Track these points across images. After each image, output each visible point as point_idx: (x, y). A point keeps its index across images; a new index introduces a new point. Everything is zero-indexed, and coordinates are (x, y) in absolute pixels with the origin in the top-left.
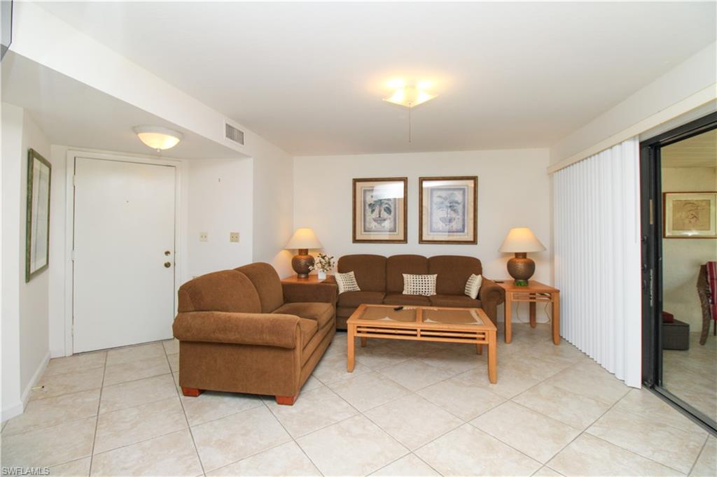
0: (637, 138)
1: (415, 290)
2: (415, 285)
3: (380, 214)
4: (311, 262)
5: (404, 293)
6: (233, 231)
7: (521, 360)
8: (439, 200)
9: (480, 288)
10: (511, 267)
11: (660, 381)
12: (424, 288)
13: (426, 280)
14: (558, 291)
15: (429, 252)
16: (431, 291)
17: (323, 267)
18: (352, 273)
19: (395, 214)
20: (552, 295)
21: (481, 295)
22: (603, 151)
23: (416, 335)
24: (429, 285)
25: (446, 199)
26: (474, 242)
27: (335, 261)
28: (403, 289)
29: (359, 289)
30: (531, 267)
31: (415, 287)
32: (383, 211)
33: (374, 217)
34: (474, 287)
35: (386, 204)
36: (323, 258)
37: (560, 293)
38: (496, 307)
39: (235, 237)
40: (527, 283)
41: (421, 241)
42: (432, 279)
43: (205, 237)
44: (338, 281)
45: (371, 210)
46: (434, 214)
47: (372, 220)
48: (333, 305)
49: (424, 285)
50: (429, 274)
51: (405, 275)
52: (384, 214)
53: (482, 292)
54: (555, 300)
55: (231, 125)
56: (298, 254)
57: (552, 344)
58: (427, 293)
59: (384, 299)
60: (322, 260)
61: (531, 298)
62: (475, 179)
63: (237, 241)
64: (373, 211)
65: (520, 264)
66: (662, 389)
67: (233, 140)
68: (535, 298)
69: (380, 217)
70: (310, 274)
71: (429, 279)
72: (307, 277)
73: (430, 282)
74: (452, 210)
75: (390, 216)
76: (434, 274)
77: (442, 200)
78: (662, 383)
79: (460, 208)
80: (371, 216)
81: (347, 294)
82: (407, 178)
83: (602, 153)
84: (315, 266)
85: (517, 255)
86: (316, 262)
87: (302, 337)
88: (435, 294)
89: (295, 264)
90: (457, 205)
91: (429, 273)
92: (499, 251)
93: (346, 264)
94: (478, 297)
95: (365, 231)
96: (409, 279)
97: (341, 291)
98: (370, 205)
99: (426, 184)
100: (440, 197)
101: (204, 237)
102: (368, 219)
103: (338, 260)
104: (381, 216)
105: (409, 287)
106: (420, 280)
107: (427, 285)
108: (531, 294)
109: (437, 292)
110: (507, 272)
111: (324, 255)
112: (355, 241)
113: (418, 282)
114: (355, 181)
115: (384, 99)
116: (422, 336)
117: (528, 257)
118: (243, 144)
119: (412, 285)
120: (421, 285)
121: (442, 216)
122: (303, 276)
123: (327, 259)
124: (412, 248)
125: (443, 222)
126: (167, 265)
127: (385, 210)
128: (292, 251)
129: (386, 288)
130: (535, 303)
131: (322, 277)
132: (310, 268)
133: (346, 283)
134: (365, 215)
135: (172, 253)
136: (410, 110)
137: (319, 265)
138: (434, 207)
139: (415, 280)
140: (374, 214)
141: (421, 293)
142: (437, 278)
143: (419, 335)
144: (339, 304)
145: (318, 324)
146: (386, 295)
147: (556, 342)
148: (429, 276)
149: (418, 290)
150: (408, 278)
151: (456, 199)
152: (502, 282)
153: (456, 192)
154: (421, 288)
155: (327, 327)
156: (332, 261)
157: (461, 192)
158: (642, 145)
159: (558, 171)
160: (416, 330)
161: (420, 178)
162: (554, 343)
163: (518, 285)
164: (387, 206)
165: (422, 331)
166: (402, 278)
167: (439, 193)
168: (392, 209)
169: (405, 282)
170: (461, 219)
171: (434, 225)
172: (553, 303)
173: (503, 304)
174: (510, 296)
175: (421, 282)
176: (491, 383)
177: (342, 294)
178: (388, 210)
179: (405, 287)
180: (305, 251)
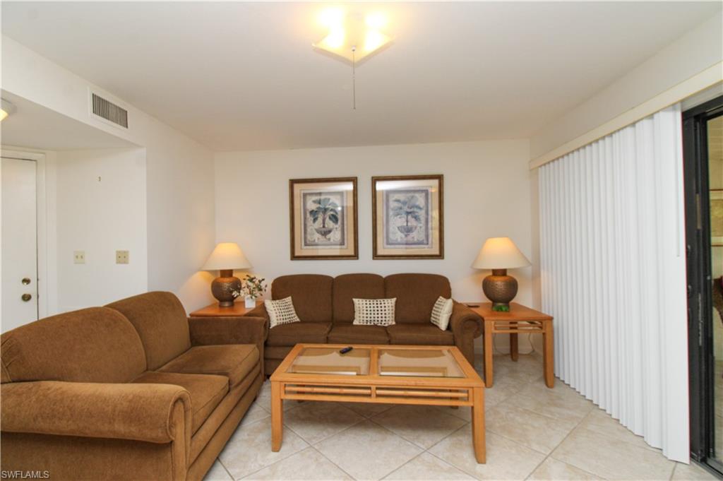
0: (679, 106)
1: (369, 319)
2: (369, 312)
3: (324, 223)
4: (237, 286)
5: (356, 322)
6: (119, 250)
7: (511, 415)
8: (396, 204)
9: (451, 315)
10: (487, 287)
11: (711, 451)
12: (380, 315)
13: (383, 305)
14: (551, 319)
15: (385, 269)
16: (390, 320)
17: (251, 293)
18: (289, 299)
19: (343, 224)
20: (543, 323)
21: (453, 326)
22: (619, 130)
23: (369, 395)
24: (387, 312)
25: (404, 203)
26: (440, 256)
27: (268, 284)
28: (354, 318)
29: (298, 320)
30: (513, 287)
31: (369, 315)
32: (327, 219)
33: (316, 227)
34: (442, 314)
35: (332, 210)
36: (251, 280)
37: (555, 322)
38: (473, 341)
39: (122, 257)
40: (508, 306)
41: (376, 256)
42: (390, 303)
43: (82, 257)
44: (268, 311)
45: (312, 219)
46: (391, 223)
47: (315, 232)
48: (258, 347)
49: (380, 312)
50: (386, 298)
51: (356, 300)
52: (330, 224)
53: (454, 321)
54: (548, 330)
55: (100, 96)
56: (219, 276)
57: (545, 386)
58: (383, 323)
59: (329, 332)
60: (250, 284)
61: (511, 328)
62: (440, 178)
63: (126, 262)
64: (315, 220)
65: (499, 283)
66: (715, 461)
67: (108, 118)
68: (516, 328)
69: (324, 227)
70: (235, 301)
71: (386, 305)
72: (232, 305)
73: (387, 309)
74: (413, 217)
75: (337, 226)
76: (393, 297)
77: (400, 205)
78: (714, 452)
79: (422, 214)
80: (314, 226)
81: (281, 327)
82: (356, 178)
83: (617, 134)
84: (241, 291)
85: (496, 273)
86: (243, 286)
87: (190, 419)
88: (394, 323)
89: (216, 289)
90: (418, 210)
91: (385, 296)
92: (471, 267)
93: (282, 287)
94: (449, 328)
95: (306, 245)
96: (361, 306)
97: (274, 324)
98: (312, 212)
99: (381, 186)
100: (398, 201)
101: (79, 257)
102: (309, 230)
103: (271, 282)
104: (326, 226)
105: (361, 315)
106: (375, 305)
107: (383, 312)
108: (511, 323)
109: (396, 320)
110: (483, 294)
111: (252, 276)
112: (294, 257)
113: (372, 309)
114: (293, 182)
115: (313, 45)
116: (378, 396)
117: (508, 274)
118: (127, 127)
119: (365, 312)
120: (376, 312)
121: (400, 225)
122: (227, 304)
123: (257, 282)
124: (365, 265)
125: (401, 232)
126: (26, 298)
127: (330, 218)
128: (213, 272)
129: (332, 318)
130: (516, 334)
131: (250, 305)
132: (235, 294)
133: (280, 313)
134: (305, 225)
135: (33, 281)
136: (354, 65)
137: (247, 290)
138: (391, 213)
139: (368, 306)
140: (317, 222)
141: (376, 323)
142: (396, 302)
143: (374, 395)
144: (268, 343)
145: (229, 381)
146: (332, 328)
147: (549, 385)
148: (386, 300)
149: (372, 319)
150: (359, 303)
151: (418, 203)
152: (476, 307)
153: (417, 195)
154: (376, 316)
155: (245, 381)
156: (263, 284)
157: (424, 194)
158: (686, 115)
159: (545, 165)
160: (370, 388)
161: (372, 178)
162: (547, 385)
163: (498, 311)
164: (332, 213)
165: (377, 389)
166: (353, 303)
167: (397, 196)
168: (339, 217)
169: (356, 309)
170: (424, 228)
171: (391, 236)
172: (544, 334)
173: (482, 336)
174: (490, 326)
175: (376, 309)
176: (479, 463)
177: (274, 328)
178: (334, 218)
179: (357, 315)
180: (228, 273)
